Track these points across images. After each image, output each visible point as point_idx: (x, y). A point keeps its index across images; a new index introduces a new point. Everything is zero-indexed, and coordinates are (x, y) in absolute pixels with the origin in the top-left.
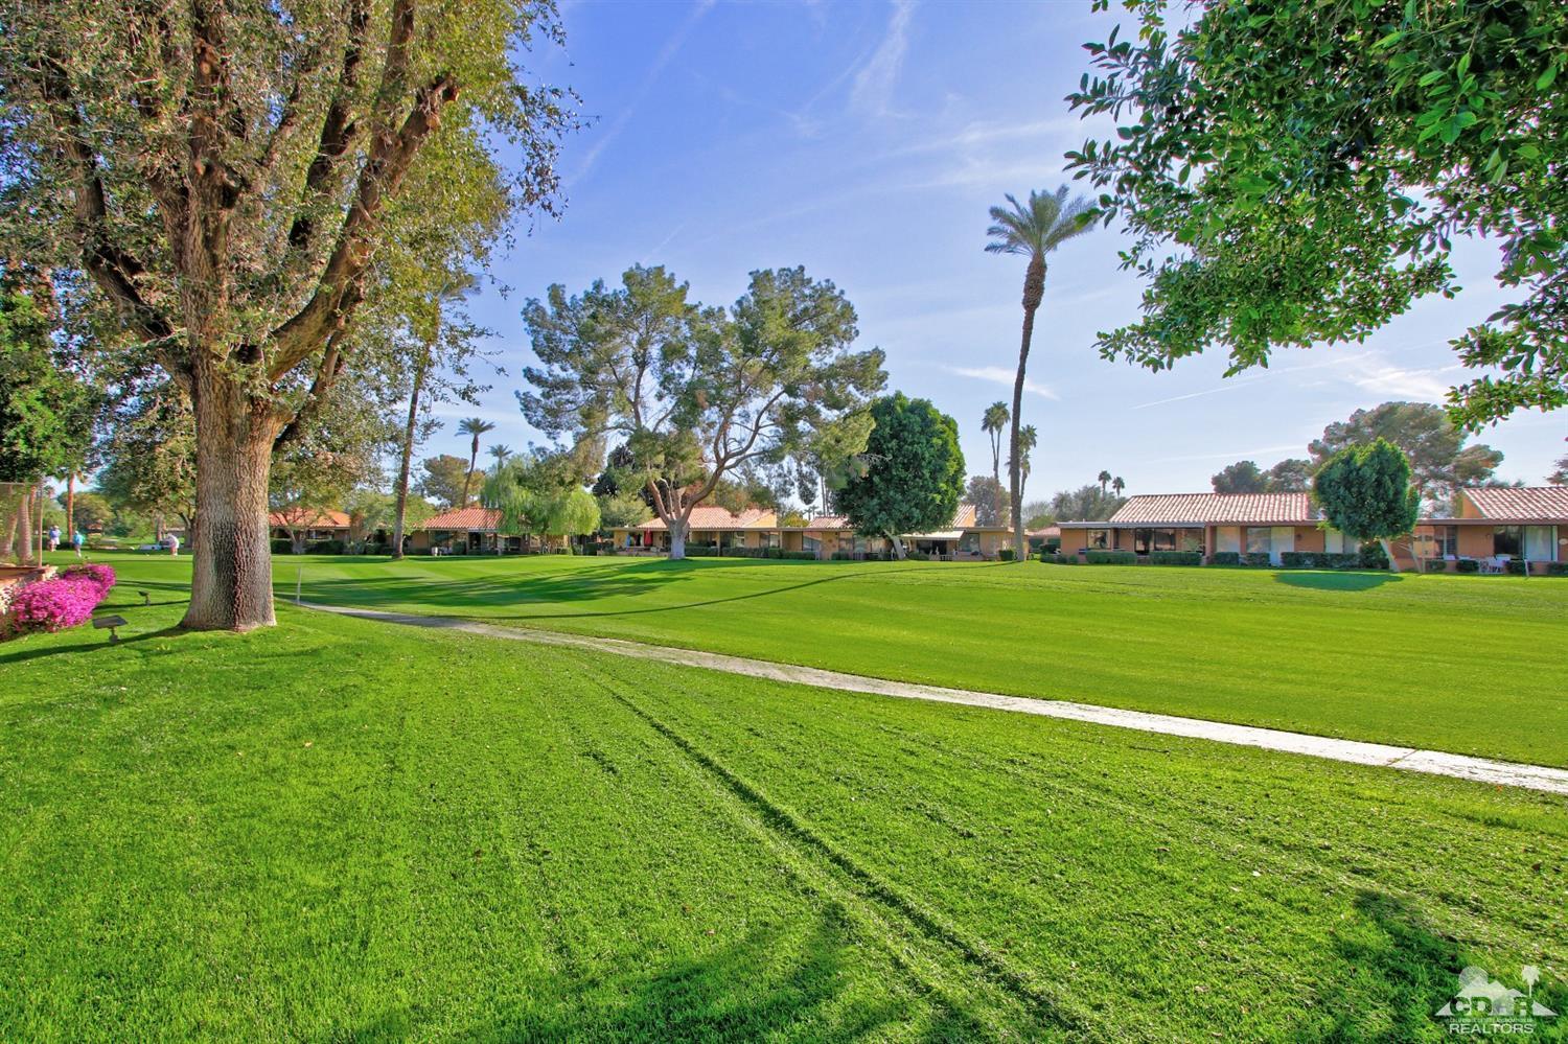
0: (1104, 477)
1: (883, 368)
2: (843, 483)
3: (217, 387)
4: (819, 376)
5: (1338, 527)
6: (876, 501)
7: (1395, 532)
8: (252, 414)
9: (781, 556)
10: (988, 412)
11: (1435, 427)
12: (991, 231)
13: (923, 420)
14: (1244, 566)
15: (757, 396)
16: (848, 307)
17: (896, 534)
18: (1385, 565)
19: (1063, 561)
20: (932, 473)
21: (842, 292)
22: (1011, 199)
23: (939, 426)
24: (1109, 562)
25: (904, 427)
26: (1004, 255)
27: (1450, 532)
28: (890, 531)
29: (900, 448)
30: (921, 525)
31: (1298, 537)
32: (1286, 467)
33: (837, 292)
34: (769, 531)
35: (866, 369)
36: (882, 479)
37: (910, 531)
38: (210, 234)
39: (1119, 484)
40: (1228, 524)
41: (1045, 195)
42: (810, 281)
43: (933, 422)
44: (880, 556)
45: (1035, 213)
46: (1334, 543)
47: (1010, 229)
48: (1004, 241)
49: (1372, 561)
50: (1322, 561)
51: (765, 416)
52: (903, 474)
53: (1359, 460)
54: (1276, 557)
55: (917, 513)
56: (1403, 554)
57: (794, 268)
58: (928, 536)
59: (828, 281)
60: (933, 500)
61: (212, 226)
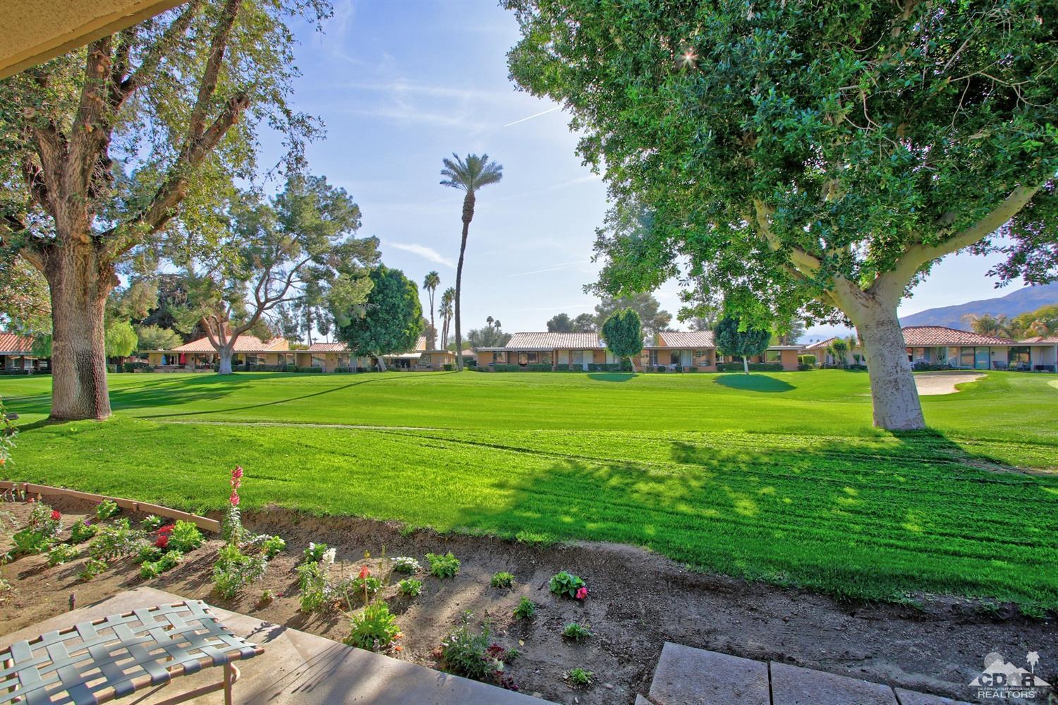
0: (490, 320)
1: (378, 249)
2: (347, 322)
3: (79, 263)
4: (336, 251)
5: (612, 351)
6: (368, 334)
7: (635, 353)
8: (99, 281)
9: (298, 371)
10: (427, 278)
11: (647, 301)
12: (443, 172)
13: (399, 283)
14: (571, 371)
15: (287, 260)
16: (356, 207)
17: (380, 355)
18: (631, 369)
19: (481, 370)
20: (404, 316)
21: (351, 197)
22: (457, 157)
23: (408, 287)
24: (506, 371)
25: (387, 287)
26: (451, 188)
27: (654, 353)
28: (376, 353)
29: (384, 300)
30: (395, 350)
31: (595, 356)
32: (582, 318)
33: (347, 197)
34: (285, 353)
35: (368, 248)
36: (372, 320)
37: (389, 352)
38: (86, 167)
39: (498, 324)
40: (563, 349)
41: (475, 158)
42: (330, 187)
43: (405, 284)
44: (368, 369)
45: (469, 167)
46: (611, 359)
47: (455, 173)
48: (450, 180)
49: (625, 368)
50: (605, 368)
51: (294, 274)
52: (387, 317)
53: (621, 317)
54: (585, 367)
55: (394, 342)
56: (638, 364)
57: (319, 177)
58: (400, 356)
59: (342, 189)
60: (405, 334)
61: (88, 162)
